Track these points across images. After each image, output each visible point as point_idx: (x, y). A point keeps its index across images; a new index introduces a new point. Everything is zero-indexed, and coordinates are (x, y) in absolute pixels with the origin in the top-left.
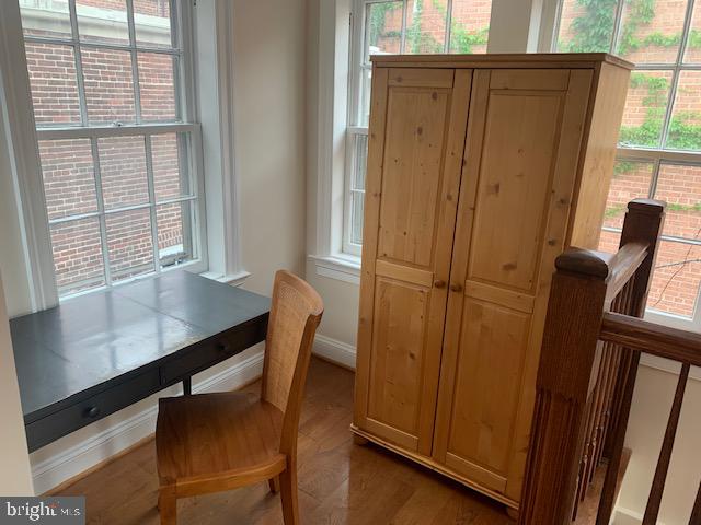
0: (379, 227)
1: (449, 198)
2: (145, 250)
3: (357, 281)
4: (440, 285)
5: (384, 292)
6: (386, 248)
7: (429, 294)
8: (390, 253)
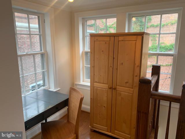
0: (94, 74)
1: (111, 67)
2: (27, 85)
3: (89, 89)
4: (110, 88)
5: (96, 91)
6: (96, 80)
7: (108, 90)
8: (97, 81)
